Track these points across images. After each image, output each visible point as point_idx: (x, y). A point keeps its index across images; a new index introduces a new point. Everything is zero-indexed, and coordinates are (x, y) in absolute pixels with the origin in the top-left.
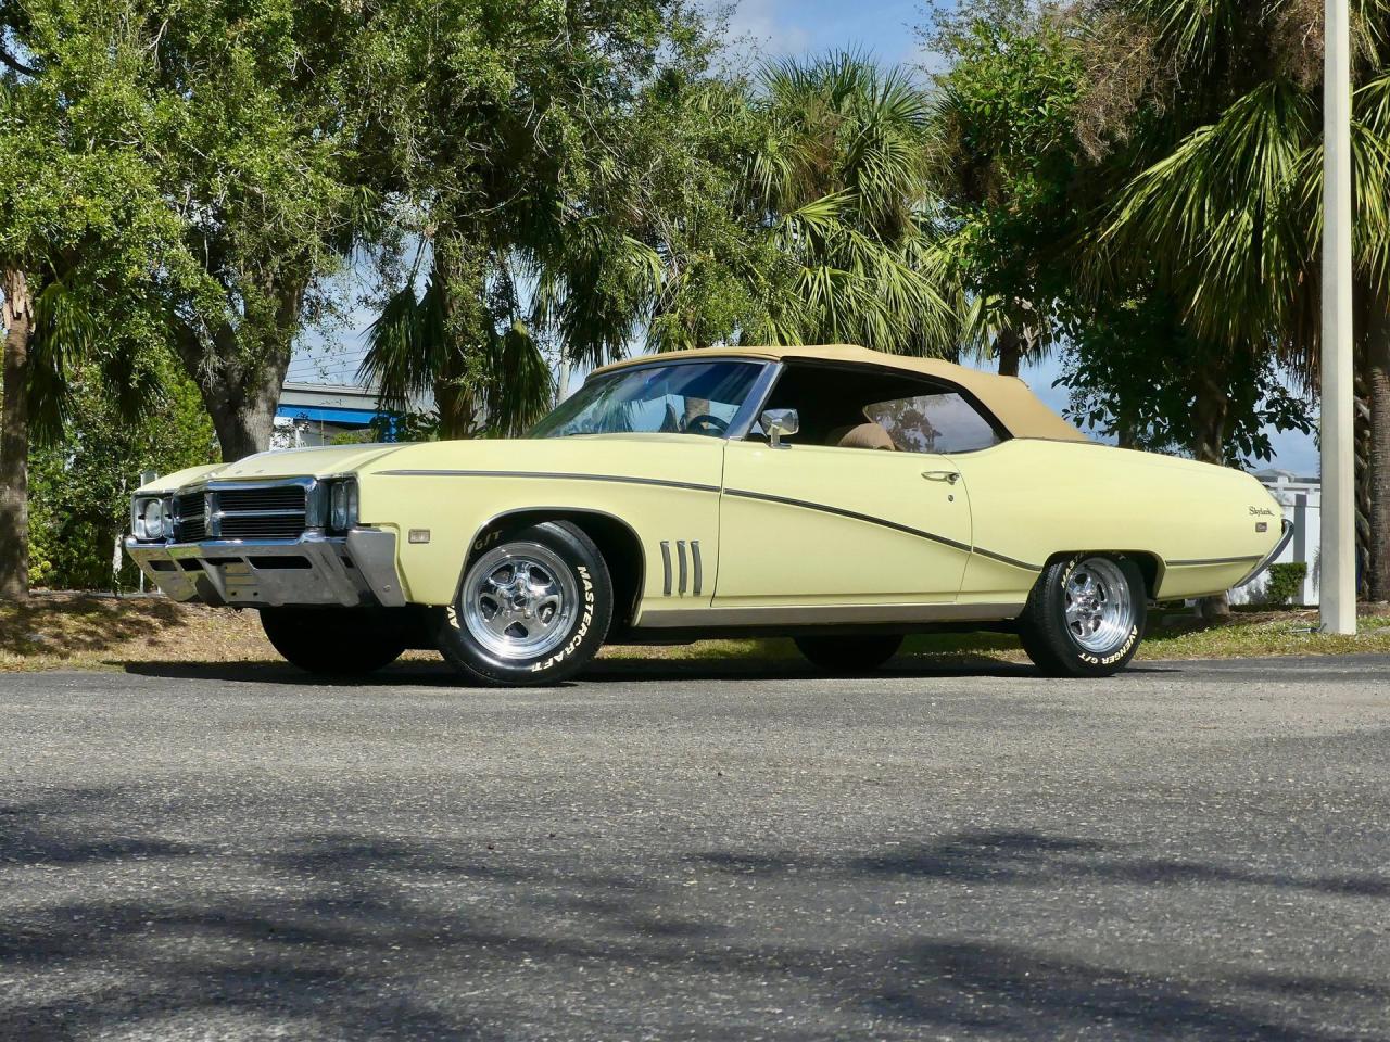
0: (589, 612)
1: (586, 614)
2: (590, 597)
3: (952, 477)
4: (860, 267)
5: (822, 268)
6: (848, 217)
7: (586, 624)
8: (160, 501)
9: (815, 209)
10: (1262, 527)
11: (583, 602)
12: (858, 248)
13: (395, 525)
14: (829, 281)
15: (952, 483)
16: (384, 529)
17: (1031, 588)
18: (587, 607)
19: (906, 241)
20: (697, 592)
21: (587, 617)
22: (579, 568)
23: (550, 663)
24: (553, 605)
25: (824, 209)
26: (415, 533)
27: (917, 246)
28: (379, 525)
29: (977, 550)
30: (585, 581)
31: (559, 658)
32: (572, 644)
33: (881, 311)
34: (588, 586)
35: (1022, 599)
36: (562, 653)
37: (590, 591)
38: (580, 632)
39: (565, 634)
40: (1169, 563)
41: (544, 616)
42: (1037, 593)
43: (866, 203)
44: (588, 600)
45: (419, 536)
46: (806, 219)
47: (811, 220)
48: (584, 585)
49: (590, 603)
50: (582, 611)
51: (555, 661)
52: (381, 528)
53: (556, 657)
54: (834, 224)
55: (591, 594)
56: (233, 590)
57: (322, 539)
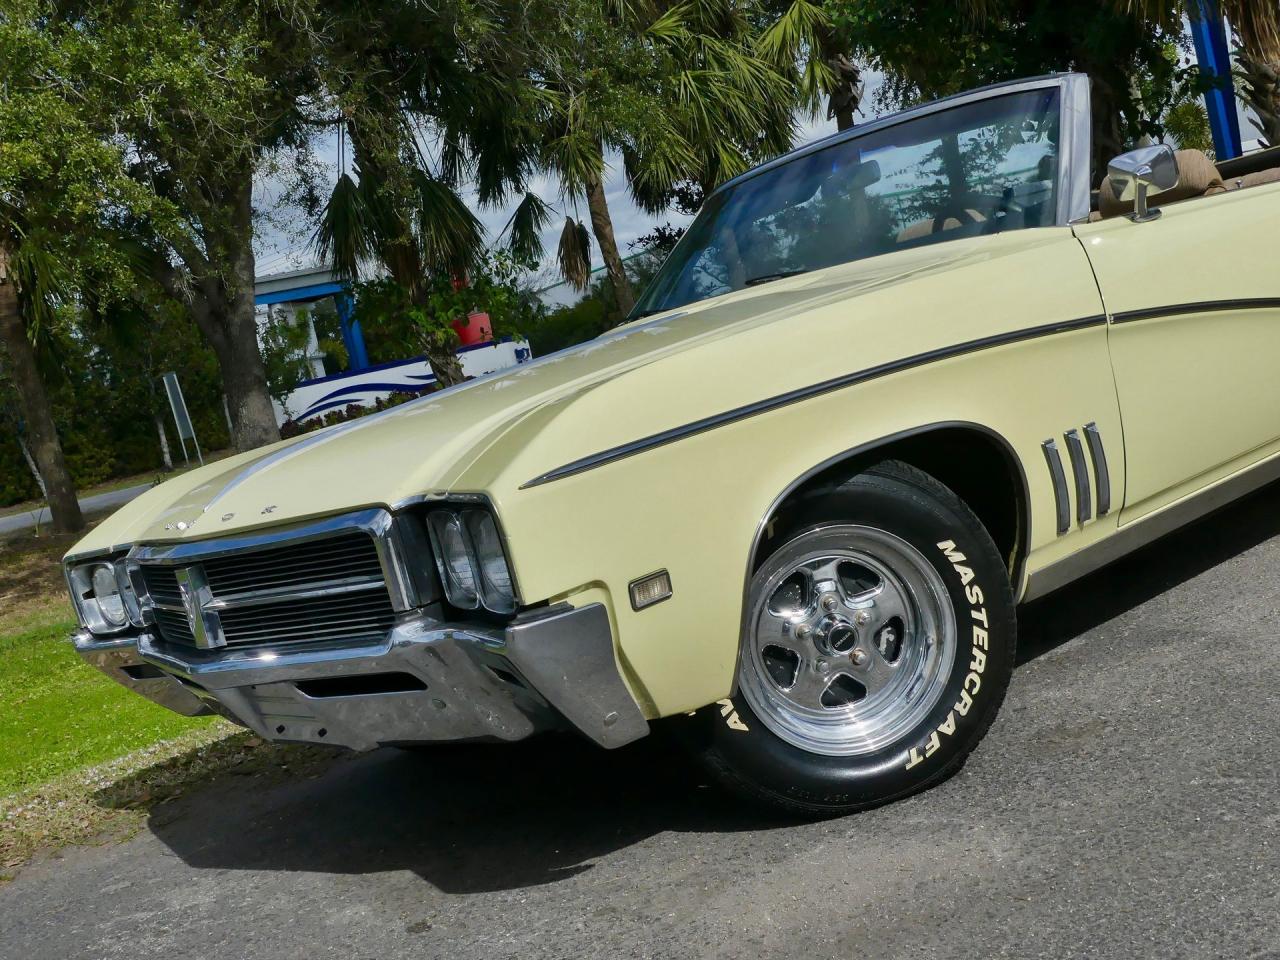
0: (980, 624)
1: (976, 630)
2: (975, 595)
4: (715, 65)
5: (683, 73)
6: (693, 25)
7: (981, 648)
8: (110, 566)
9: (665, 23)
11: (962, 608)
12: (709, 48)
13: (598, 584)
14: (693, 83)
16: (578, 601)
18: (975, 614)
19: (740, 36)
20: (1103, 510)
21: (980, 635)
22: (941, 545)
23: (935, 743)
24: (896, 624)
25: (670, 22)
26: (638, 586)
27: (749, 38)
28: (564, 595)
30: (958, 568)
31: (948, 727)
32: (964, 694)
33: (739, 97)
34: (967, 574)
36: (951, 718)
37: (971, 584)
38: (974, 665)
39: (943, 677)
41: (883, 646)
43: (705, 9)
44: (973, 601)
45: (650, 588)
46: (658, 34)
47: (663, 34)
48: (958, 576)
49: (977, 607)
50: (965, 625)
51: (942, 736)
52: (572, 600)
53: (943, 728)
54: (684, 32)
55: (976, 589)
56: (278, 723)
57: (437, 635)
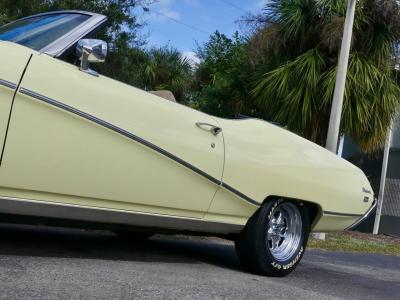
3: (216, 130)
10: (366, 199)
15: (215, 135)
17: (250, 215)
29: (225, 185)
35: (243, 222)
40: (326, 212)
42: (253, 220)
